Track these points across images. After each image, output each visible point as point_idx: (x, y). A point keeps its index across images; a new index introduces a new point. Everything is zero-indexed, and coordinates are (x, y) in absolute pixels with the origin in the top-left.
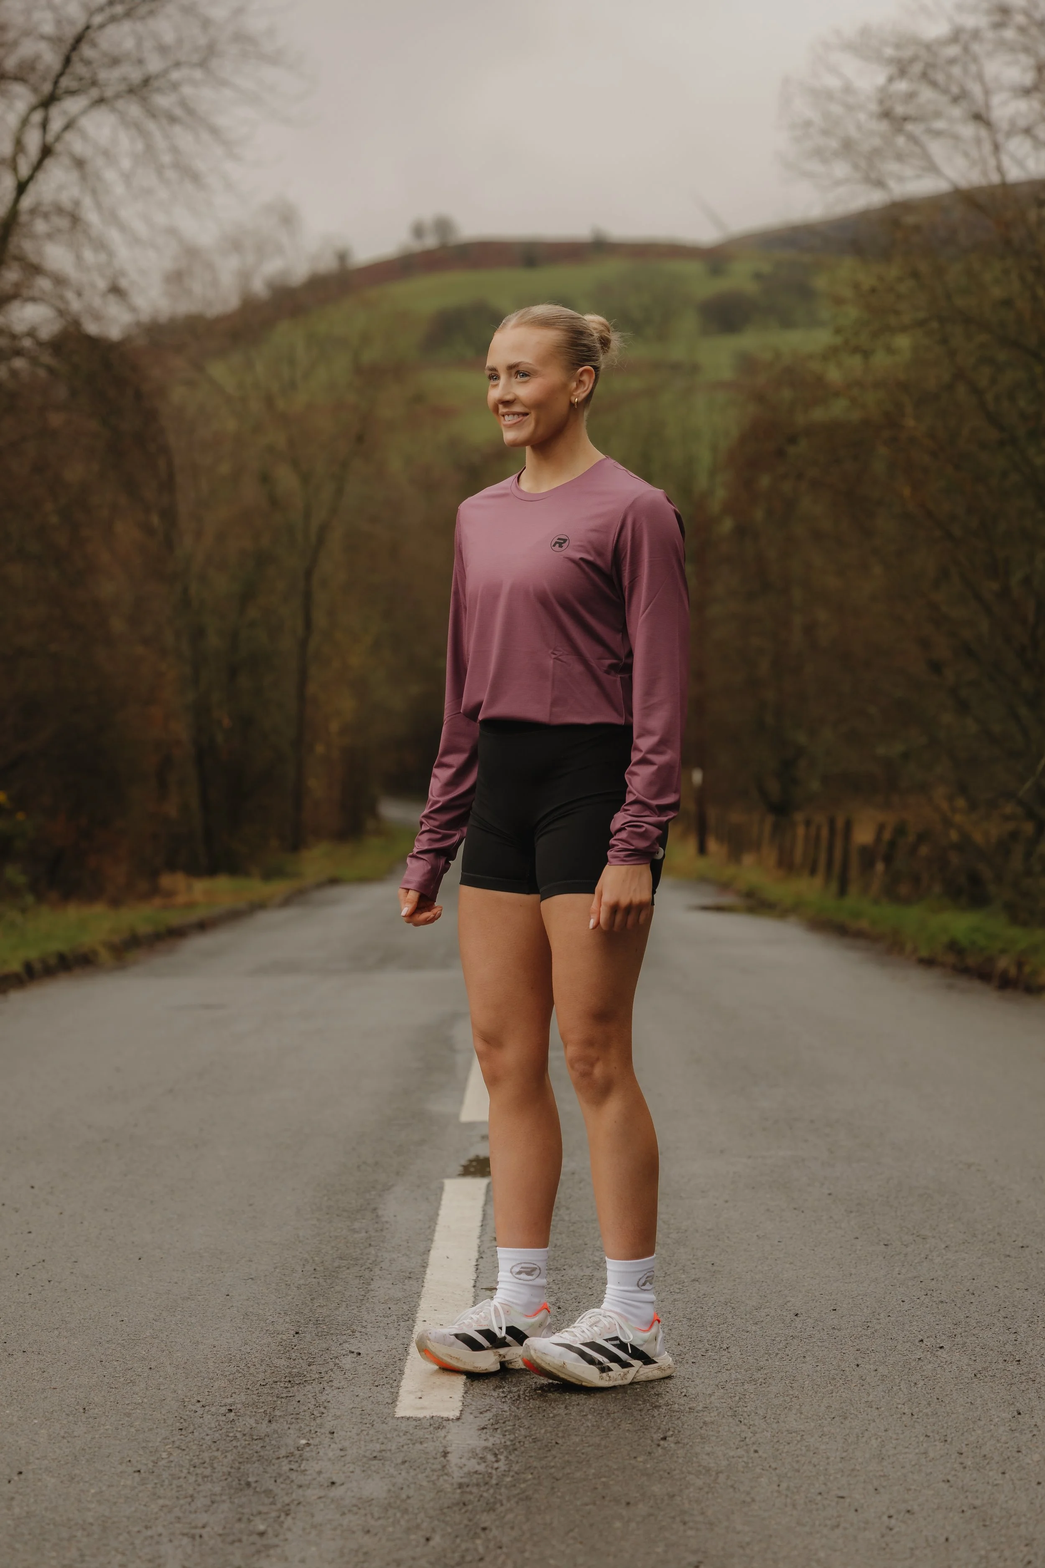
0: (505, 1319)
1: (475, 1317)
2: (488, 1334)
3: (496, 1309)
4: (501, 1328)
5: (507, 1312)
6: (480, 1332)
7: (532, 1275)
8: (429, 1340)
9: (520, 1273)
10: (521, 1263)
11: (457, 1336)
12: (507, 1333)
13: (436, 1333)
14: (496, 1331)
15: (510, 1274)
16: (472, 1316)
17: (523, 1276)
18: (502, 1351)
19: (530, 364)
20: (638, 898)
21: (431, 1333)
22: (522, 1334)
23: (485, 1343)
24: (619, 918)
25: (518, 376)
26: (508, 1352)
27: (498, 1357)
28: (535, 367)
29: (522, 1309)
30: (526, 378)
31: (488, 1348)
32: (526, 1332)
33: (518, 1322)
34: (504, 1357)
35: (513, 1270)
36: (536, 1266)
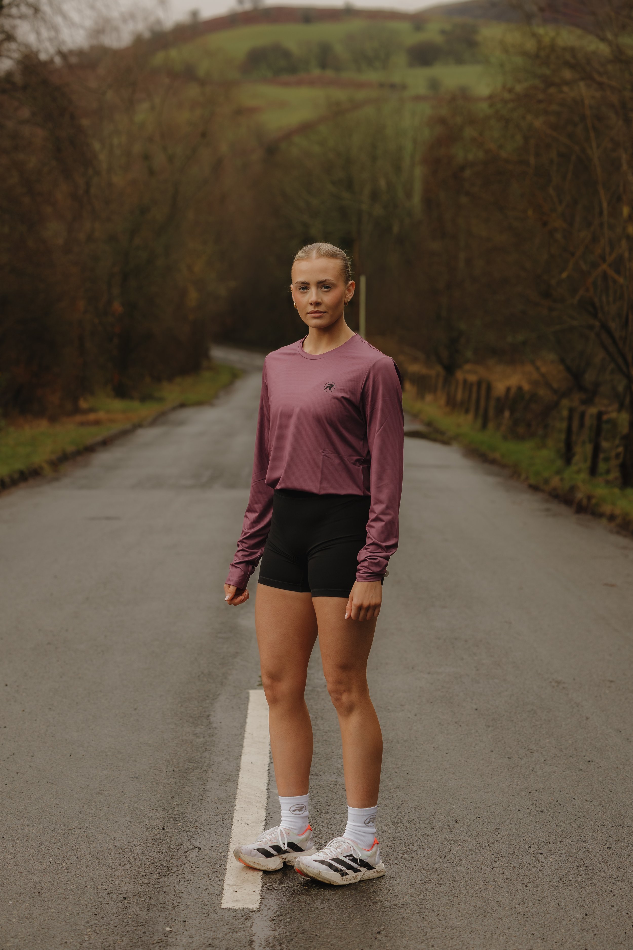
0: (287, 838)
1: (269, 837)
2: (277, 848)
3: (281, 832)
4: (284, 844)
5: (288, 834)
6: (272, 847)
7: (301, 811)
8: (242, 853)
9: (295, 811)
10: (295, 805)
11: (258, 850)
12: (288, 846)
13: (245, 849)
14: (282, 846)
15: (289, 812)
16: (268, 836)
17: (297, 812)
18: (284, 856)
19: (332, 280)
20: (374, 601)
21: (242, 848)
22: (298, 847)
23: (274, 852)
24: (362, 613)
25: (323, 288)
26: (288, 856)
27: (282, 860)
28: (334, 282)
29: (296, 832)
30: (328, 289)
31: (276, 855)
32: (299, 845)
33: (296, 840)
34: (286, 859)
35: (290, 809)
36: (303, 805)
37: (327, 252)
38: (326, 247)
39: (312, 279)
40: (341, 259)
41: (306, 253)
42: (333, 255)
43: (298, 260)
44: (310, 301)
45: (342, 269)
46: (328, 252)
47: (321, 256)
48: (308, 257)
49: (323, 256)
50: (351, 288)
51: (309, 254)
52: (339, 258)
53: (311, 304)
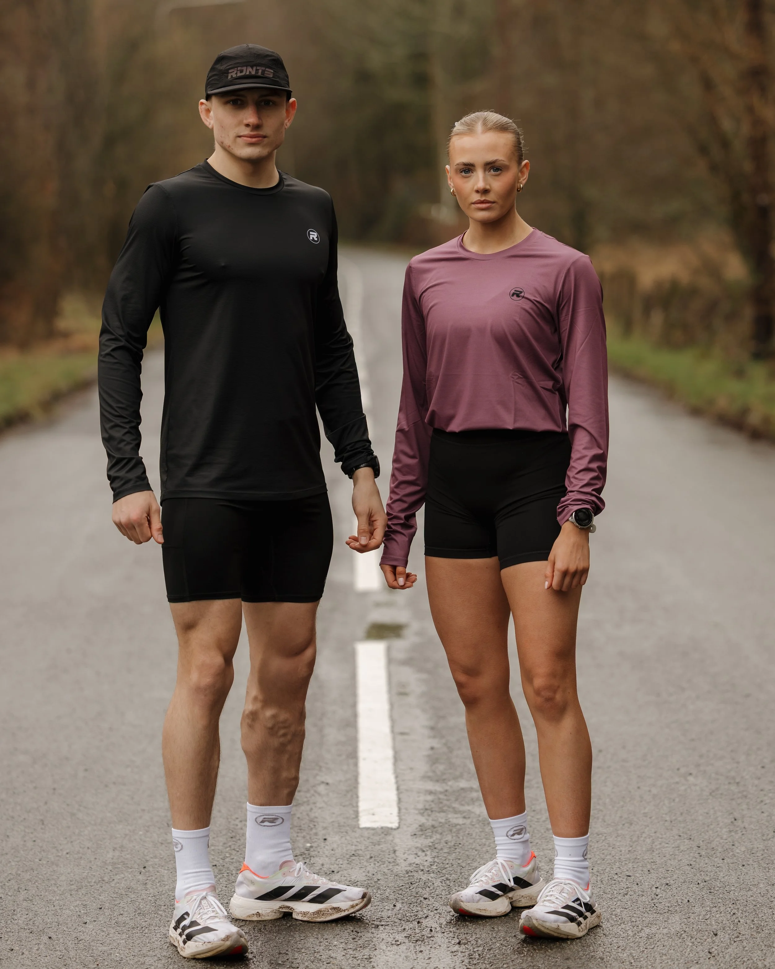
0: (511, 872)
1: (489, 874)
2: (503, 888)
3: (503, 865)
4: (509, 880)
5: (511, 867)
6: (495, 886)
7: (521, 834)
8: (462, 901)
9: (513, 835)
10: (513, 828)
11: (481, 893)
12: (515, 883)
13: (466, 895)
14: (507, 882)
15: (507, 838)
16: (487, 874)
17: (516, 836)
18: (510, 895)
19: (503, 161)
20: (581, 566)
21: (461, 895)
22: (525, 881)
23: (499, 893)
24: (567, 580)
25: (492, 170)
26: (514, 895)
27: (508, 900)
28: (507, 163)
29: (518, 862)
30: (499, 172)
31: (502, 896)
32: (525, 879)
33: (522, 873)
34: (512, 899)
35: (507, 834)
36: (522, 827)
37: (494, 124)
38: (494, 117)
39: (479, 159)
40: (513, 133)
41: (468, 126)
42: (502, 128)
43: (457, 134)
44: (476, 188)
45: (514, 146)
46: (497, 124)
47: (489, 130)
48: (470, 129)
49: (490, 129)
50: (525, 170)
51: (473, 127)
52: (510, 132)
53: (477, 191)
